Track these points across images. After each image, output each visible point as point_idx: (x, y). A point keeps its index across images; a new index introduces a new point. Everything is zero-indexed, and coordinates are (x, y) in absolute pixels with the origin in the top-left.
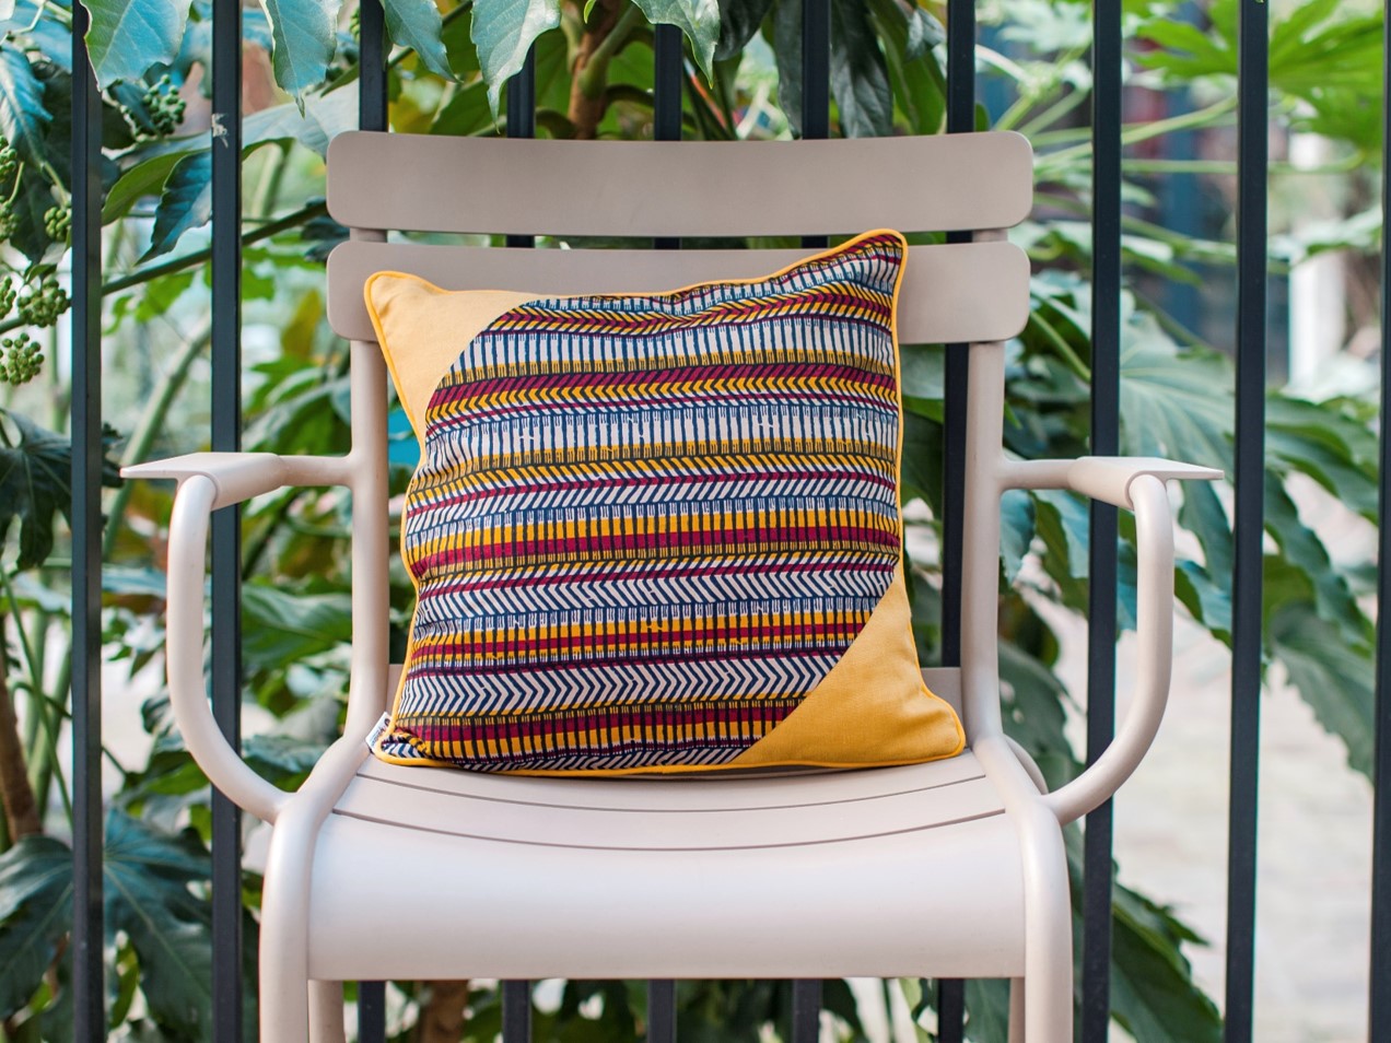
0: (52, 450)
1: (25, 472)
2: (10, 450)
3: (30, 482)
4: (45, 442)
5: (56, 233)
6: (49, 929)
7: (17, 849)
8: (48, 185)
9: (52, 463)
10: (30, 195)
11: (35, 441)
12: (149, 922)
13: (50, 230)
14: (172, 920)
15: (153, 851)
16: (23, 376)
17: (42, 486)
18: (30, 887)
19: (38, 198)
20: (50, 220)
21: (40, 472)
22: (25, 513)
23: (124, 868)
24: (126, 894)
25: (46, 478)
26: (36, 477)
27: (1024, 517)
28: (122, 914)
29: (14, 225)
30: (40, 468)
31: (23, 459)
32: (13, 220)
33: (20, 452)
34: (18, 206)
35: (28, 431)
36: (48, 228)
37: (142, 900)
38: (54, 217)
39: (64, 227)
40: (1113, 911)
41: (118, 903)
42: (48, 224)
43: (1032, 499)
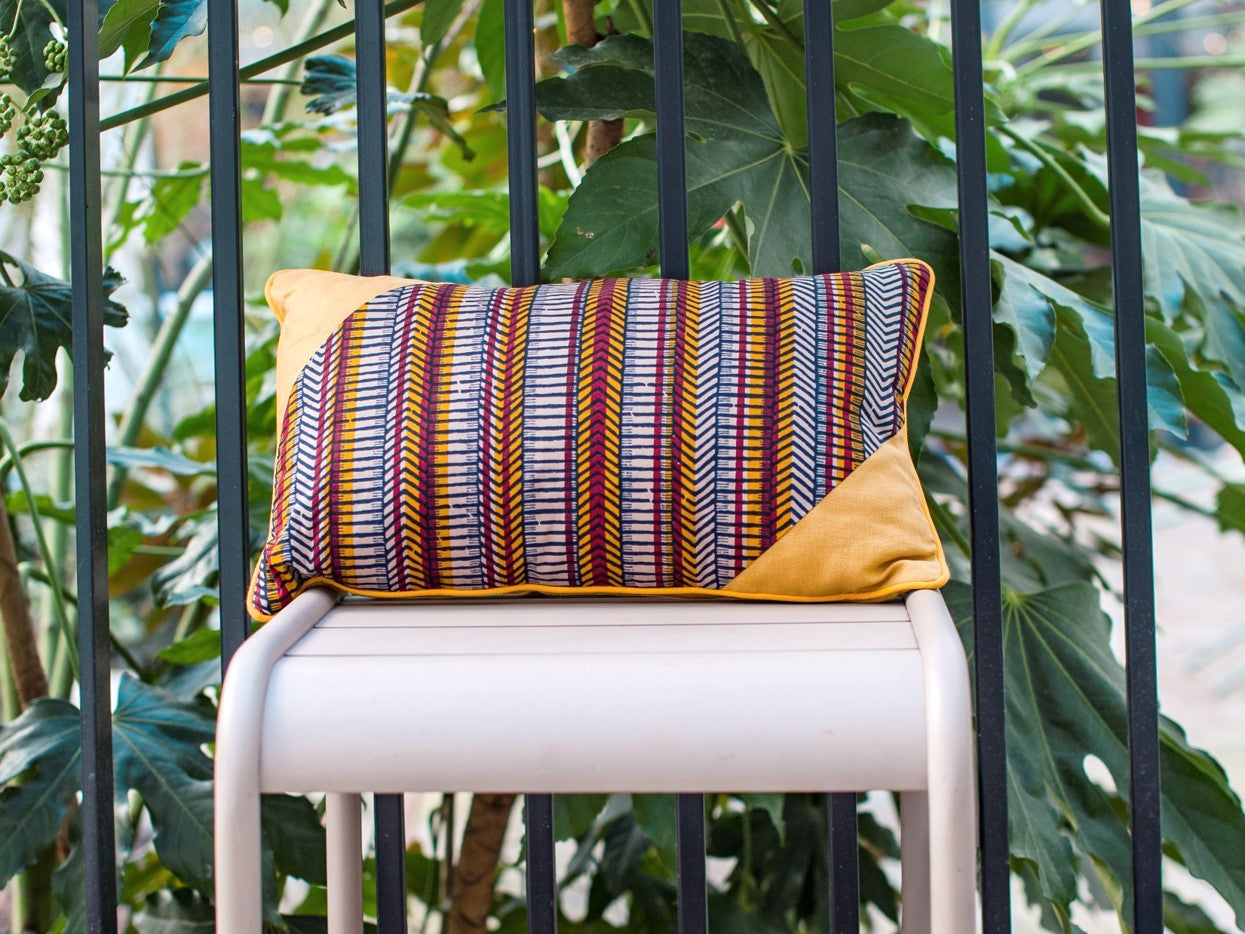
0: (54, 291)
1: (29, 311)
2: (13, 290)
3: (34, 319)
4: (48, 285)
5: (55, 65)
6: (60, 788)
7: (27, 712)
8: (47, 20)
9: (55, 302)
10: (29, 32)
11: (38, 283)
12: (162, 780)
13: (49, 64)
14: (186, 778)
15: (165, 714)
16: (22, 193)
17: (45, 324)
18: (40, 748)
19: (36, 35)
20: (49, 52)
21: (45, 311)
22: (29, 347)
23: (136, 729)
24: (138, 753)
25: (49, 317)
26: (39, 315)
27: (1044, 321)
28: (134, 773)
29: (13, 59)
30: (43, 306)
31: (26, 297)
32: (12, 54)
33: (24, 291)
34: (16, 42)
35: (31, 274)
36: (47, 62)
37: (154, 759)
38: (53, 50)
39: (63, 58)
40: (1160, 737)
41: (130, 762)
42: (46, 58)
43: (1051, 304)
